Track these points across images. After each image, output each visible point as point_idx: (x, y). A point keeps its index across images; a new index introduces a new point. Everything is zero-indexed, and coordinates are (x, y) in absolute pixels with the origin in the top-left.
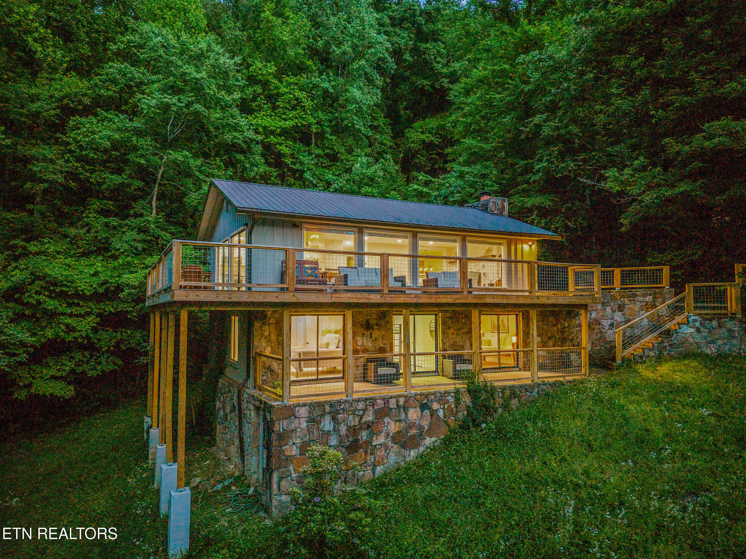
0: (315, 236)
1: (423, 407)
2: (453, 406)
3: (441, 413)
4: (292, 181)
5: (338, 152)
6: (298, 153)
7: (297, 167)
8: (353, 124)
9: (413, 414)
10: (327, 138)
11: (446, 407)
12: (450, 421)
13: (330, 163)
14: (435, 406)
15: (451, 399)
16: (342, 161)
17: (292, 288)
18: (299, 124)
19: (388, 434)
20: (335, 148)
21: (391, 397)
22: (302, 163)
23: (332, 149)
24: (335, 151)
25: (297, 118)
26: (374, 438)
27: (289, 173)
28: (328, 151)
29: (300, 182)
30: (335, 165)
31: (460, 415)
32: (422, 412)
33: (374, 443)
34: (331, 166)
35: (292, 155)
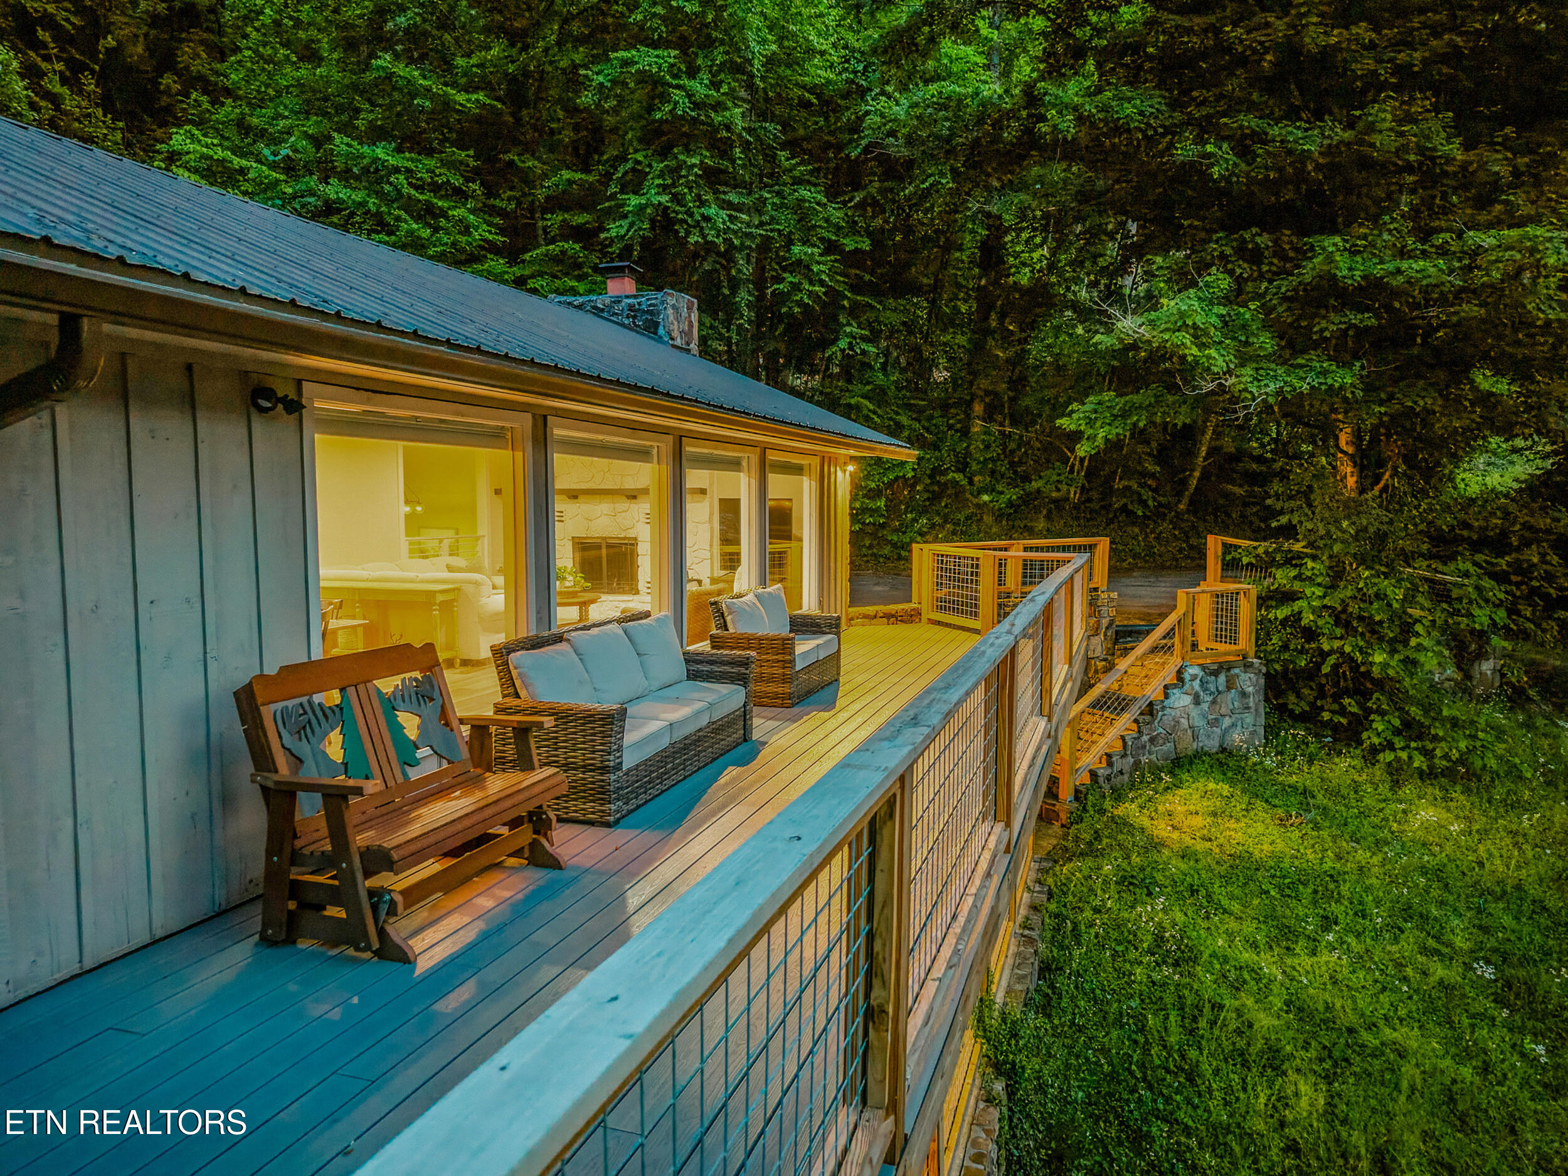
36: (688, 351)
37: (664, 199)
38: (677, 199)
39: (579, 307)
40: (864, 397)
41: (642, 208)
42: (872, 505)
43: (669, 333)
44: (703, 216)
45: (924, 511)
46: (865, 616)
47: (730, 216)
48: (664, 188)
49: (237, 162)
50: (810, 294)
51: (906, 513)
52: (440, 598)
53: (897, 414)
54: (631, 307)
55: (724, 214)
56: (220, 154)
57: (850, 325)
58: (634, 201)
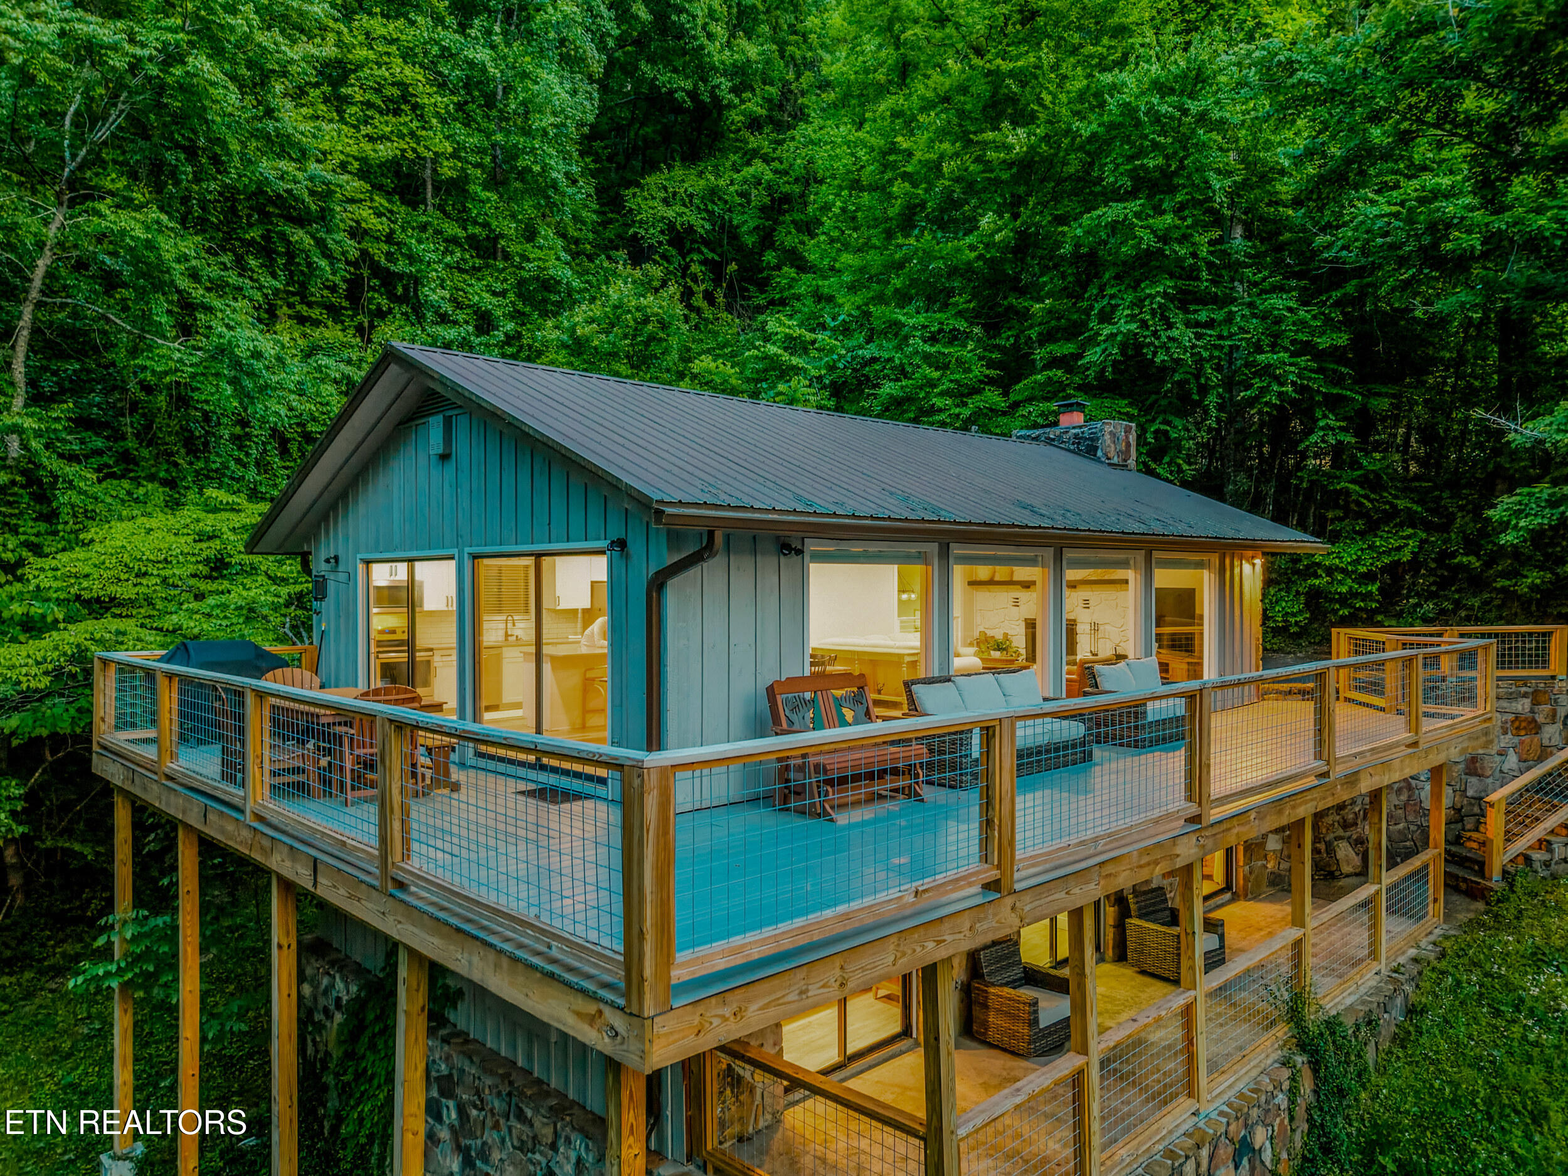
4: (384, 302)
5: (502, 236)
6: (404, 230)
7: (401, 266)
8: (545, 168)
10: (475, 198)
13: (478, 262)
16: (507, 257)
18: (410, 155)
20: (494, 224)
22: (412, 258)
23: (486, 225)
24: (492, 231)
25: (402, 136)
27: (375, 282)
28: (477, 230)
29: (404, 308)
30: (487, 266)
34: (479, 269)
35: (389, 238)
36: (1124, 466)
37: (1133, 326)
38: (1144, 324)
39: (1036, 439)
40: (1353, 481)
41: (1113, 336)
42: (1363, 590)
43: (1106, 455)
44: (1169, 338)
45: (1431, 596)
46: (1278, 692)
47: (1196, 334)
48: (1132, 318)
49: (809, 336)
50: (1280, 394)
51: (1408, 597)
52: (907, 659)
53: (1396, 497)
54: (1076, 436)
55: (1190, 333)
56: (798, 332)
57: (1325, 416)
58: (1107, 330)
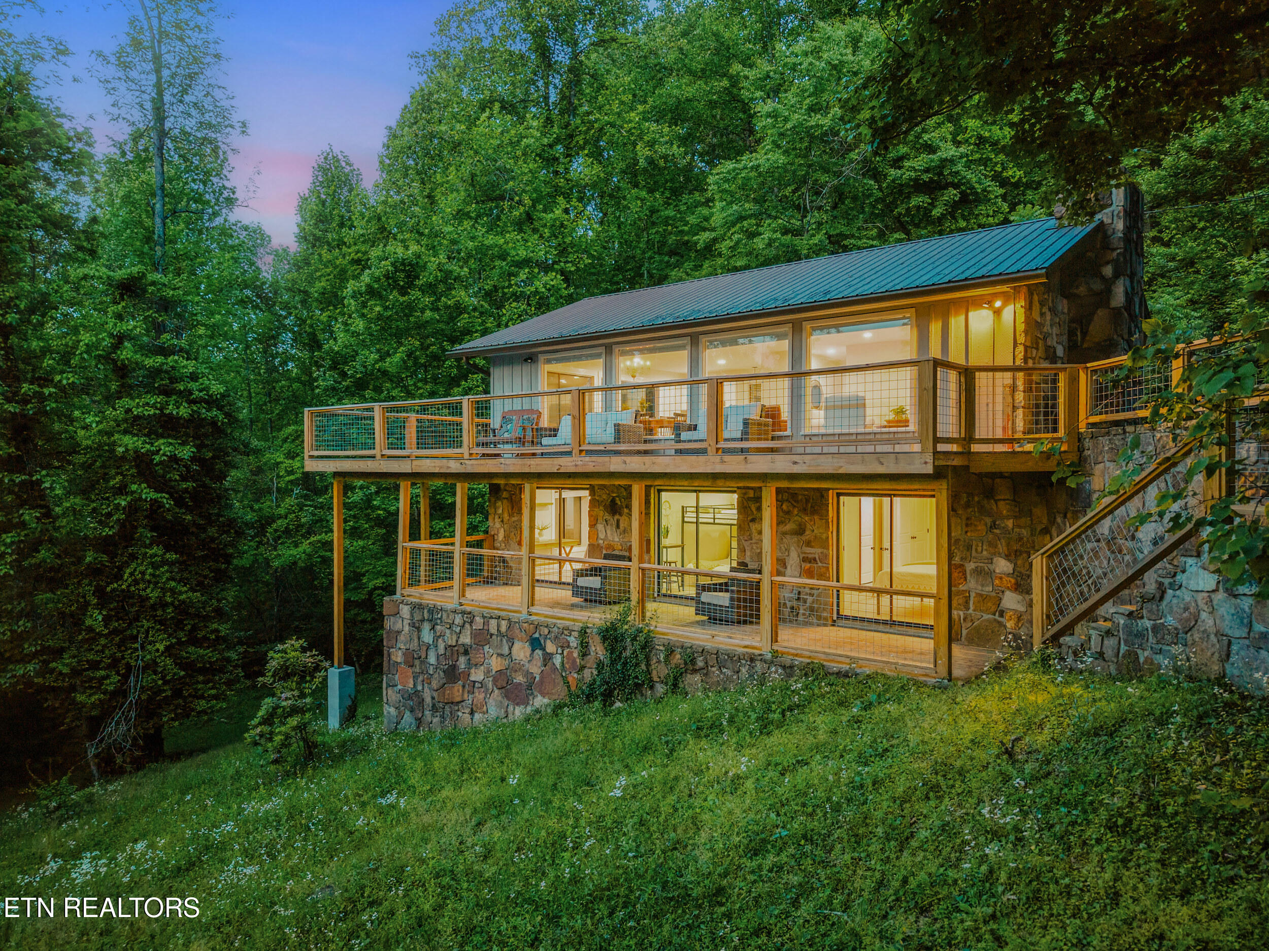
0: (637, 361)
1: (536, 644)
2: (575, 655)
3: (557, 660)
9: (521, 651)
11: (565, 653)
12: (570, 679)
14: (550, 647)
15: (573, 641)
17: (378, 456)
19: (488, 671)
21: (491, 618)
26: (473, 671)
31: (587, 674)
32: (533, 651)
33: (472, 678)
